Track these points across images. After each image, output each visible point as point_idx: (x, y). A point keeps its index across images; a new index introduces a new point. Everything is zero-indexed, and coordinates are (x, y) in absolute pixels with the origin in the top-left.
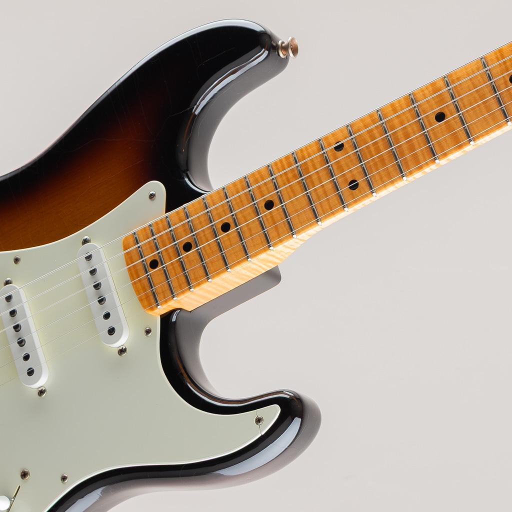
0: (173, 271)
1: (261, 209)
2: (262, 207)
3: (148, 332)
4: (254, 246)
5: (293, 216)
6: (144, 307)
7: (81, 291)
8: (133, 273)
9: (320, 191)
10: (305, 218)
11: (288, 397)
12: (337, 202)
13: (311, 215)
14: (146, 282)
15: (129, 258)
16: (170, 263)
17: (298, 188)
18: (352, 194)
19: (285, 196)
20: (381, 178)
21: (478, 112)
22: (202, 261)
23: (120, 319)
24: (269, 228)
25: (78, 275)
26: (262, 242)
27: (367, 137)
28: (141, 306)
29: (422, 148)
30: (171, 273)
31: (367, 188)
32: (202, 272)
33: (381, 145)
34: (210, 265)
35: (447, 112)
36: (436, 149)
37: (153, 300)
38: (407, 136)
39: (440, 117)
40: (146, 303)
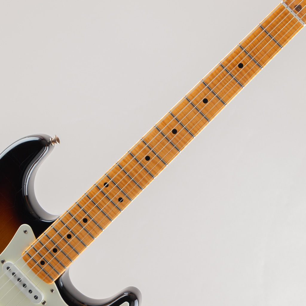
0: (53, 263)
1: (82, 224)
2: (82, 222)
3: (52, 291)
4: (86, 240)
5: (99, 223)
6: (47, 282)
7: (14, 286)
8: (35, 271)
9: (107, 208)
10: (105, 221)
11: (127, 295)
12: (116, 210)
13: (107, 219)
14: (43, 272)
15: (30, 265)
16: (51, 260)
17: (96, 210)
18: (122, 204)
19: (91, 215)
20: (132, 193)
21: (164, 151)
22: (66, 255)
23: (37, 291)
24: (91, 231)
25: (9, 280)
26: (89, 238)
27: (119, 178)
28: (45, 282)
29: (145, 176)
30: (53, 264)
31: (127, 200)
32: (67, 259)
33: (126, 180)
34: (69, 255)
35: (150, 156)
36: (152, 173)
37: (49, 278)
38: (137, 172)
39: (148, 158)
40: (47, 281)
